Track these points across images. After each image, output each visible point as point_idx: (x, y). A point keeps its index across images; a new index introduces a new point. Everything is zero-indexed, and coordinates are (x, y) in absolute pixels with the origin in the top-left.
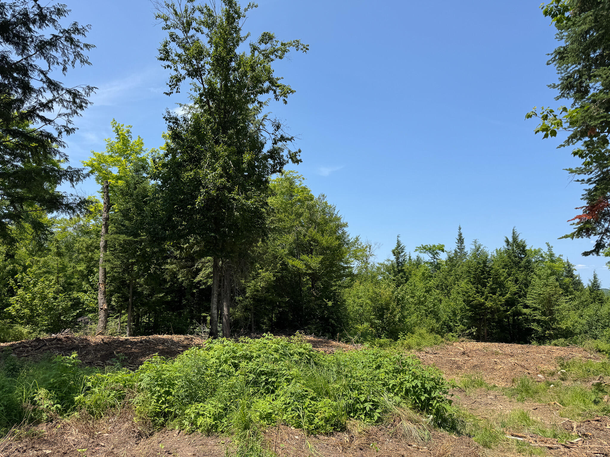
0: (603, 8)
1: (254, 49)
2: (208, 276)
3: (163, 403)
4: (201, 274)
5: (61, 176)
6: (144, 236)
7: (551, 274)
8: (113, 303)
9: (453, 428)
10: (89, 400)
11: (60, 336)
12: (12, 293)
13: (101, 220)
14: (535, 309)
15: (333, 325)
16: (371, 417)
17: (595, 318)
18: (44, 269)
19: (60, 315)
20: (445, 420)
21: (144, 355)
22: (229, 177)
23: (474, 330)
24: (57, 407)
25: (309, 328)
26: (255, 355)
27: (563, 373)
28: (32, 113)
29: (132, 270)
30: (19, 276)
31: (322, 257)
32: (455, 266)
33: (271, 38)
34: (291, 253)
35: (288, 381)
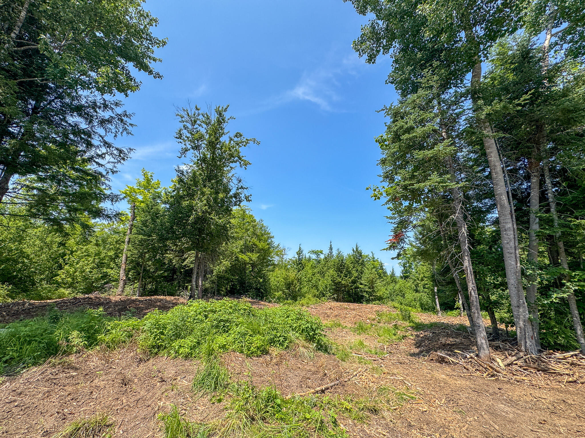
0: (403, 142)
1: (231, 139)
2: (192, 263)
3: (158, 339)
4: (187, 260)
5: (105, 198)
6: (154, 237)
7: (373, 268)
8: (130, 276)
9: (326, 351)
10: (108, 338)
11: (90, 296)
12: (60, 267)
13: (128, 226)
14: (366, 285)
15: (262, 293)
16: (282, 345)
17: (393, 291)
18: (86, 254)
19: (93, 282)
20: (322, 346)
21: (147, 309)
22: (210, 206)
23: (335, 296)
24: (84, 343)
25: (248, 294)
26: (218, 310)
27: (379, 319)
28: (90, 159)
29: (145, 257)
30: (67, 257)
31: (259, 254)
32: (327, 262)
33: (241, 136)
34: (241, 251)
35: (237, 325)
